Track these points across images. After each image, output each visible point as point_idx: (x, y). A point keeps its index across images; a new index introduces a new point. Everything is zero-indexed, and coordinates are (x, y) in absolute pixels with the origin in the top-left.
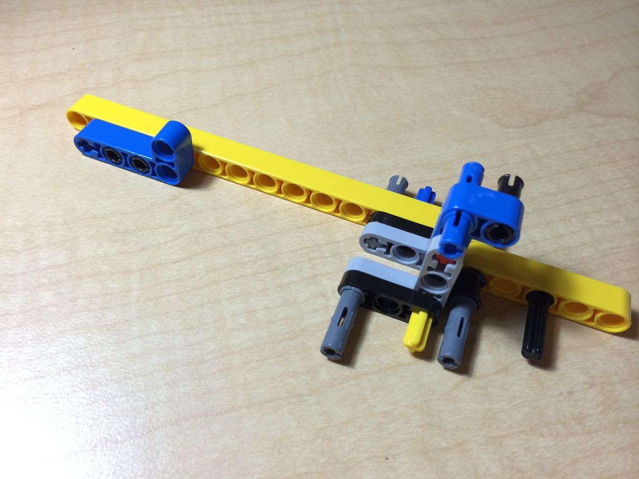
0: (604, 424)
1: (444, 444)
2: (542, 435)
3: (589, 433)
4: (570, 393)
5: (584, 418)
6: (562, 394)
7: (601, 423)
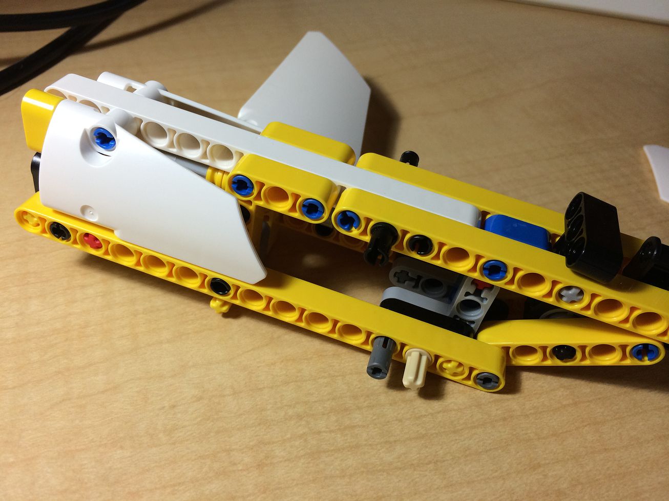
0: (194, 434)
1: (11, 460)
2: (122, 448)
3: (174, 444)
4: (174, 406)
5: (176, 429)
6: (163, 408)
7: (192, 433)
